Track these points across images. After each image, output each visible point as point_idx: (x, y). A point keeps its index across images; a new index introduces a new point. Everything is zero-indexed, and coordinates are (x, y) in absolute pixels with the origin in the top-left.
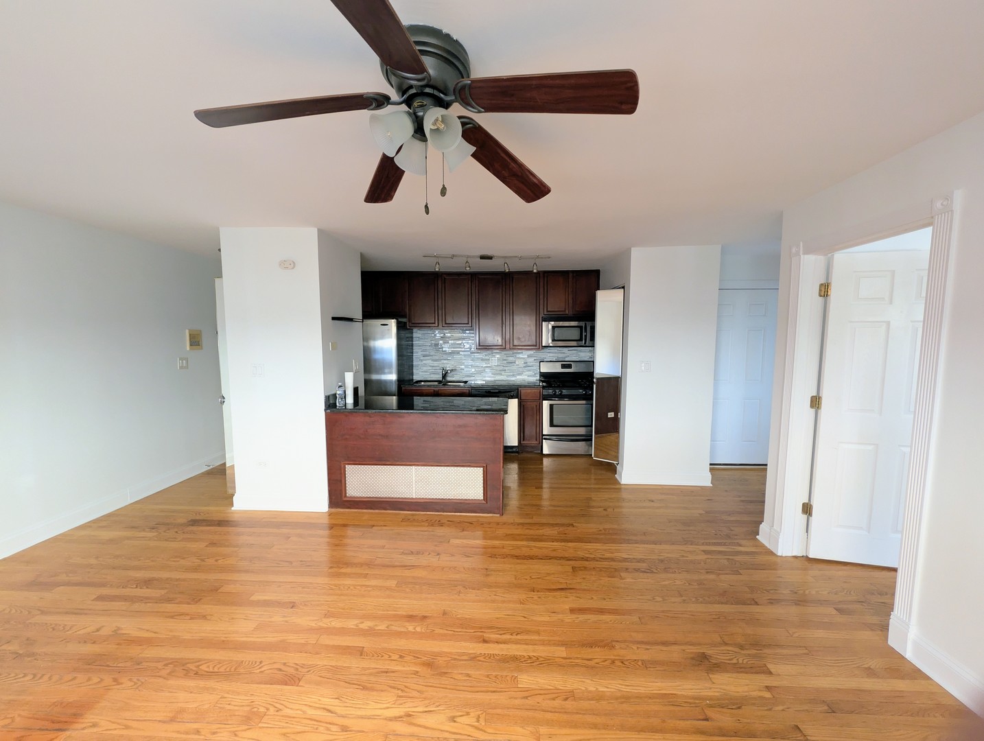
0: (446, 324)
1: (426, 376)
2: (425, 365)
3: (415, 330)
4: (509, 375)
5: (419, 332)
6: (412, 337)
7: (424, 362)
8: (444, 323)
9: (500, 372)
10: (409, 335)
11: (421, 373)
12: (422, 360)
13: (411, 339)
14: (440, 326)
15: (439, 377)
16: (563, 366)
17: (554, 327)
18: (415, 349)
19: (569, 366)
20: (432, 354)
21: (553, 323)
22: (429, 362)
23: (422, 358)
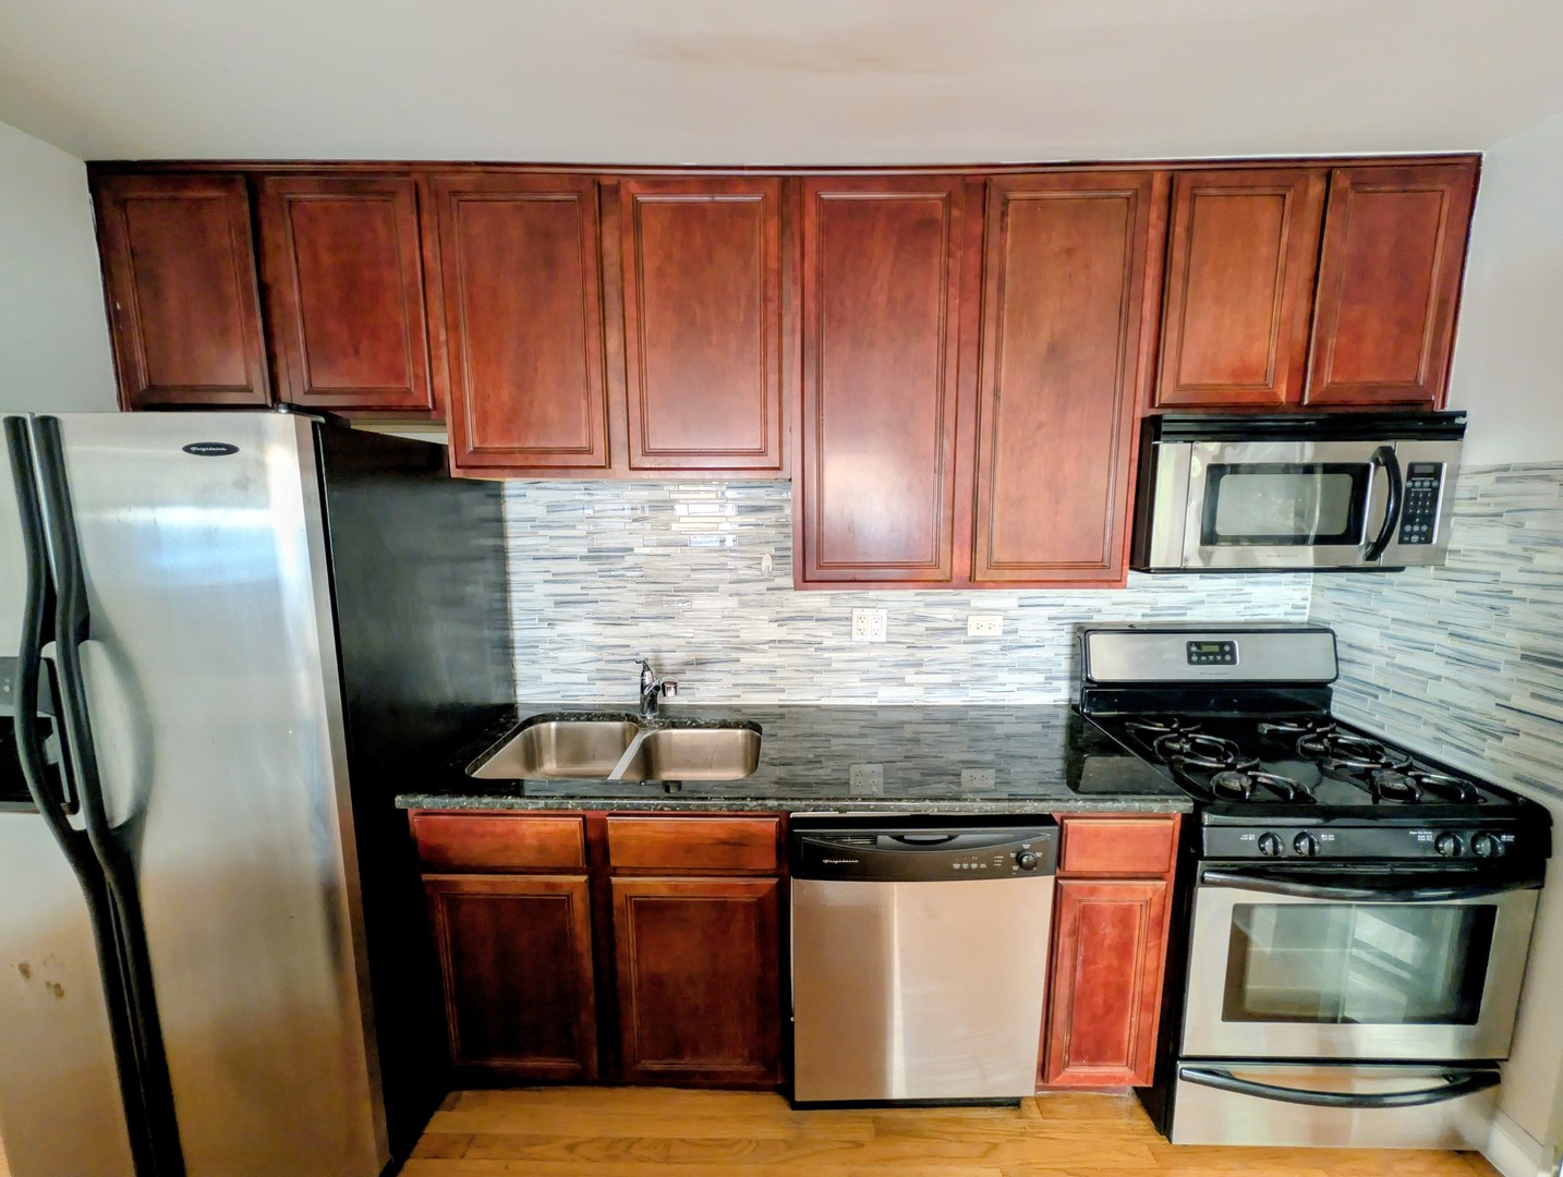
0: (646, 453)
1: (573, 690)
2: (565, 642)
3: (512, 485)
4: (937, 686)
5: (532, 493)
6: (500, 520)
7: (561, 629)
8: (637, 450)
9: (895, 672)
10: (486, 510)
11: (549, 677)
12: (551, 624)
13: (497, 524)
14: (620, 464)
15: (627, 694)
16: (1198, 653)
17: (1216, 472)
18: (520, 571)
19: (1224, 653)
20: (593, 594)
21: (1213, 448)
22: (582, 629)
23: (551, 612)
